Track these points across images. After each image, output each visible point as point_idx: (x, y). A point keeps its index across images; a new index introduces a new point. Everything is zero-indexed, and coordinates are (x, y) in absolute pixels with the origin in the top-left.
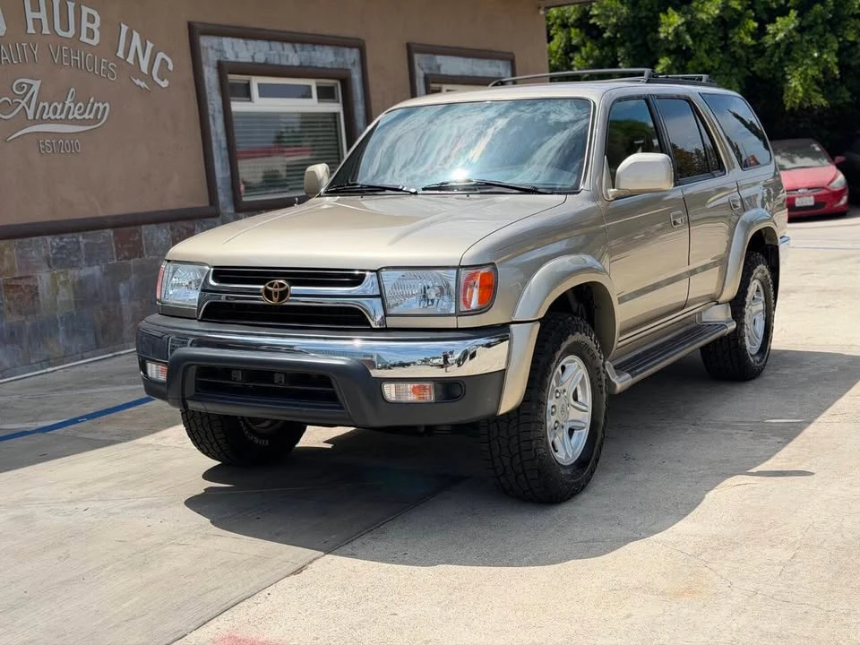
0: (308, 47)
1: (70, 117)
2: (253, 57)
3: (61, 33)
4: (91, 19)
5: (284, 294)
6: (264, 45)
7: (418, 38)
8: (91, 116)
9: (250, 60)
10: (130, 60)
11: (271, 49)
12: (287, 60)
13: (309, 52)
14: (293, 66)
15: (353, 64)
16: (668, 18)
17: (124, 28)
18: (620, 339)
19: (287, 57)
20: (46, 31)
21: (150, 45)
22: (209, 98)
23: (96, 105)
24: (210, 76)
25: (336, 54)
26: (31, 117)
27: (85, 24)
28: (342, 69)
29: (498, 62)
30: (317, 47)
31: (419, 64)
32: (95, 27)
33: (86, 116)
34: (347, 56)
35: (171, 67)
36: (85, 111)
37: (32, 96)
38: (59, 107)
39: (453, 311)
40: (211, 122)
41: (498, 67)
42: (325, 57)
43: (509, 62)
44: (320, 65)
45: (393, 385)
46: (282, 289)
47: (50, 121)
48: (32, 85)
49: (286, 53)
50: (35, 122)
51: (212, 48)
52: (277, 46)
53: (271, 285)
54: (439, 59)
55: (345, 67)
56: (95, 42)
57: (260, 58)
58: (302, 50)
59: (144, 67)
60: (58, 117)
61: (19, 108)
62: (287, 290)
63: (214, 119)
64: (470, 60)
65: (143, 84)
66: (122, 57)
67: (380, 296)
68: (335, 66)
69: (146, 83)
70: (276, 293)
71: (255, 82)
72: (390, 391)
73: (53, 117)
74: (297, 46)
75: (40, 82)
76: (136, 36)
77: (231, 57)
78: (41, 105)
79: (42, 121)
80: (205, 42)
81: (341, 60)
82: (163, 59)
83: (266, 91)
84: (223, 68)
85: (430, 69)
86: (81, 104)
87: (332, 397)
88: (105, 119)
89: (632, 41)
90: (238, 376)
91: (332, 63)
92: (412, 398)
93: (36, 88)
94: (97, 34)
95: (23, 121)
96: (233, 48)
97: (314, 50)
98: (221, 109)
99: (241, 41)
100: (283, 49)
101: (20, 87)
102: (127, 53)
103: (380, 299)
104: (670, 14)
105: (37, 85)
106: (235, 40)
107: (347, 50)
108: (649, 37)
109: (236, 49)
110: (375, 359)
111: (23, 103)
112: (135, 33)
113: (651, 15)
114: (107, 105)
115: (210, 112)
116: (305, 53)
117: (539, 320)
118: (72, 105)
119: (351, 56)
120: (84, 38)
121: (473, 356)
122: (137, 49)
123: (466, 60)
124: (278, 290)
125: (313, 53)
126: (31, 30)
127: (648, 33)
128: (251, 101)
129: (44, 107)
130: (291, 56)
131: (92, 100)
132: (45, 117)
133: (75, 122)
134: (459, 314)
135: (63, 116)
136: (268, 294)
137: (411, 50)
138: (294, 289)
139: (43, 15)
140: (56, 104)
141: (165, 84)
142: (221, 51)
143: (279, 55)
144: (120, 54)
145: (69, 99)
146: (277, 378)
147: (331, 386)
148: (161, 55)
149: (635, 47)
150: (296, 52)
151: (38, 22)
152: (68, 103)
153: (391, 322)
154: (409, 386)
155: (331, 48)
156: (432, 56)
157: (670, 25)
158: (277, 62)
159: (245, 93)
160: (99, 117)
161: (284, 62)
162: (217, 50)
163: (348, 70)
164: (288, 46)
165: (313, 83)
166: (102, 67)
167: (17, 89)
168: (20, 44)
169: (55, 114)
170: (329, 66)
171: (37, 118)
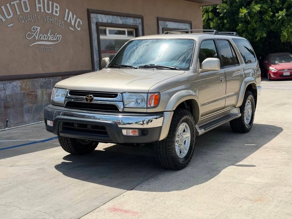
0: (125, 18)
1: (49, 39)
2: (107, 21)
3: (47, 12)
4: (57, 7)
5: (92, 100)
6: (111, 17)
7: (160, 16)
8: (56, 39)
9: (106, 22)
10: (69, 21)
11: (113, 19)
12: (118, 22)
13: (125, 19)
14: (120, 24)
15: (139, 24)
16: (243, 10)
17: (67, 10)
18: (201, 118)
19: (118, 21)
20: (42, 11)
21: (75, 16)
22: (93, 34)
23: (57, 36)
24: (94, 27)
25: (134, 20)
26: (37, 39)
27: (55, 9)
28: (136, 25)
29: (186, 24)
30: (128, 18)
31: (161, 25)
32: (58, 10)
33: (54, 39)
34: (137, 21)
35: (81, 24)
36: (54, 38)
37: (37, 32)
38: (46, 36)
39: (145, 107)
40: (93, 42)
41: (186, 26)
42: (130, 21)
43: (190, 24)
44: (129, 24)
45: (125, 130)
46: (91, 98)
47: (43, 40)
48: (37, 29)
49: (118, 20)
50: (38, 41)
51: (94, 17)
52: (115, 17)
53: (88, 97)
54: (167, 23)
55: (137, 25)
56: (58, 15)
57: (110, 21)
58: (123, 19)
59: (73, 24)
60: (45, 39)
61: (33, 36)
62: (93, 98)
63: (94, 41)
64: (177, 23)
65: (72, 29)
66: (66, 20)
67: (123, 101)
68: (133, 24)
69: (73, 29)
70: (89, 99)
71: (108, 29)
72: (124, 132)
73: (44, 39)
74: (122, 18)
75: (40, 27)
76: (71, 13)
77: (100, 21)
78: (40, 35)
79: (40, 40)
80: (92, 15)
81: (135, 22)
82: (79, 21)
83: (111, 32)
84: (98, 24)
85: (164, 26)
86: (52, 35)
87: (106, 133)
88: (60, 40)
89: (229, 17)
90: (76, 125)
91: (132, 23)
92: (131, 134)
93: (39, 30)
94: (58, 12)
95: (34, 40)
96: (101, 18)
97: (127, 19)
98: (97, 38)
99: (104, 15)
100: (117, 18)
101: (34, 29)
102: (67, 19)
103: (122, 102)
104: (243, 9)
105: (39, 28)
106: (102, 15)
107: (137, 19)
108: (235, 16)
109: (102, 18)
110: (121, 122)
111: (35, 34)
112: (70, 12)
113: (236, 9)
114: (61, 36)
115: (93, 39)
116: (124, 20)
117: (173, 111)
118: (50, 35)
119: (139, 21)
120: (54, 13)
121: (151, 121)
122: (71, 17)
123: (176, 23)
124: (90, 98)
125: (126, 20)
126: (38, 10)
127: (235, 15)
128: (106, 35)
129: (41, 36)
130: (120, 21)
131: (56, 34)
132: (41, 39)
133: (50, 41)
134: (147, 108)
135: (47, 39)
136: (87, 99)
137: (158, 20)
138: (95, 98)
139: (41, 6)
140: (45, 35)
141: (79, 29)
142: (97, 19)
143: (116, 20)
144: (65, 19)
145: (49, 34)
146: (88, 126)
147: (106, 130)
148: (78, 20)
149: (230, 20)
150: (121, 19)
151: (40, 8)
152: (49, 35)
153: (126, 110)
154: (131, 131)
155: (133, 18)
156: (164, 21)
157: (243, 13)
158: (115, 23)
159: (104, 33)
160: (58, 40)
161: (117, 23)
162: (96, 18)
163: (138, 26)
164: (119, 17)
165: (126, 30)
166: (60, 23)
167: (33, 29)
168: (34, 15)
169: (44, 38)
170: (132, 24)
171: (39, 39)
